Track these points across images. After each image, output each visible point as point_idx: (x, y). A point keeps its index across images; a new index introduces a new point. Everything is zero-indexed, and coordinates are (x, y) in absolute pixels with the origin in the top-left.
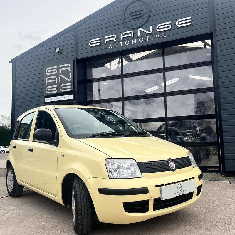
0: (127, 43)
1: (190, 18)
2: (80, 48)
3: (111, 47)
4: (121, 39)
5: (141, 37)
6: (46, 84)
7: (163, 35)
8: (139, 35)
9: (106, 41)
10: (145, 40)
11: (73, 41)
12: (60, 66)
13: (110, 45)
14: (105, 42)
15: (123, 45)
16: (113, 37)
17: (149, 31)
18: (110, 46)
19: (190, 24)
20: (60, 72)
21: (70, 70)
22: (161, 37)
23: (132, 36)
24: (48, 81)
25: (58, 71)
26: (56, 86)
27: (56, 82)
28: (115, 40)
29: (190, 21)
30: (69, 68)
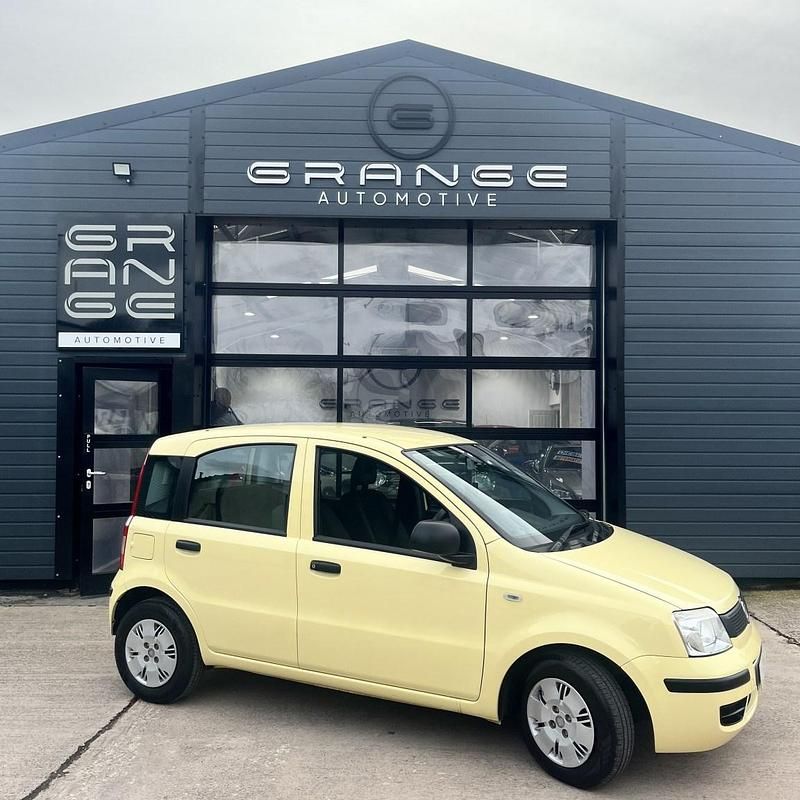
0: (380, 199)
1: (564, 168)
2: (208, 179)
3: (326, 200)
4: (362, 182)
5: (424, 190)
6: (67, 281)
7: (489, 200)
8: (419, 183)
9: (308, 176)
10: (436, 202)
11: (184, 150)
12: (131, 228)
13: (323, 193)
14: (307, 182)
15: (367, 200)
16: (336, 170)
17: (450, 177)
18: (323, 197)
19: (564, 185)
20: (130, 248)
21: (171, 249)
22: (481, 203)
23: (398, 183)
24: (76, 274)
25: (122, 244)
26: (112, 295)
27: (112, 282)
28: (341, 182)
29: (564, 176)
30: (167, 242)
